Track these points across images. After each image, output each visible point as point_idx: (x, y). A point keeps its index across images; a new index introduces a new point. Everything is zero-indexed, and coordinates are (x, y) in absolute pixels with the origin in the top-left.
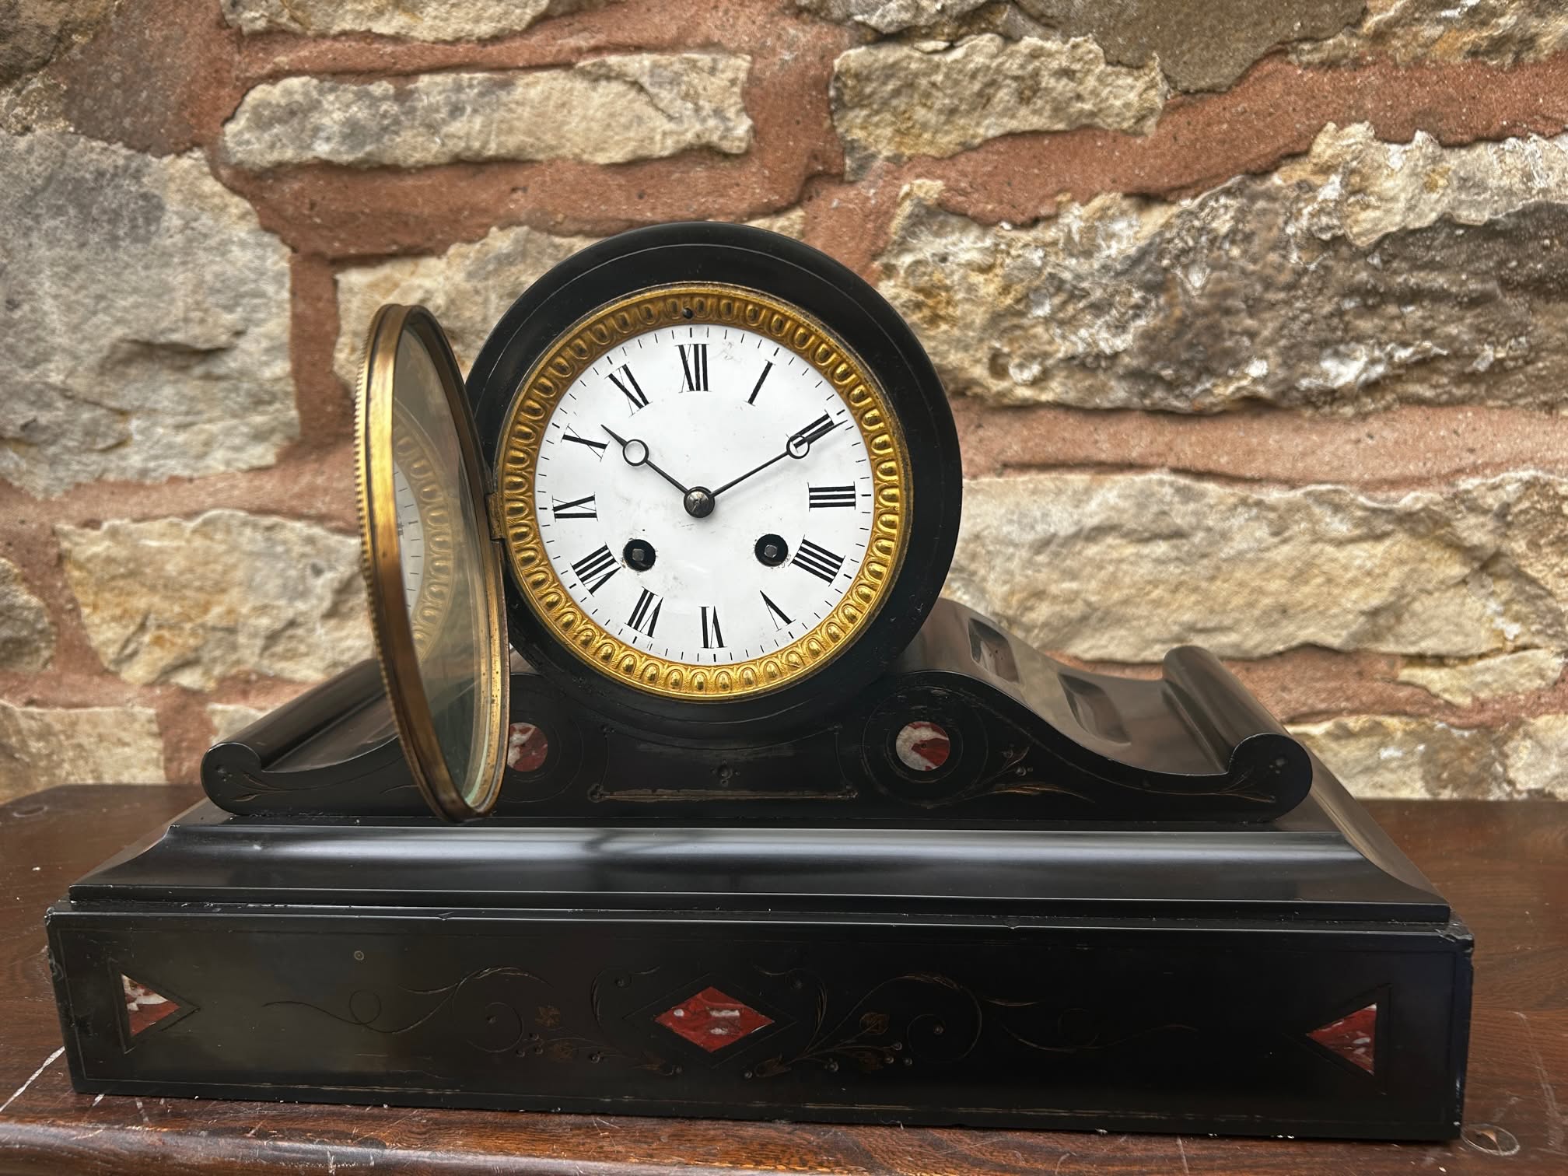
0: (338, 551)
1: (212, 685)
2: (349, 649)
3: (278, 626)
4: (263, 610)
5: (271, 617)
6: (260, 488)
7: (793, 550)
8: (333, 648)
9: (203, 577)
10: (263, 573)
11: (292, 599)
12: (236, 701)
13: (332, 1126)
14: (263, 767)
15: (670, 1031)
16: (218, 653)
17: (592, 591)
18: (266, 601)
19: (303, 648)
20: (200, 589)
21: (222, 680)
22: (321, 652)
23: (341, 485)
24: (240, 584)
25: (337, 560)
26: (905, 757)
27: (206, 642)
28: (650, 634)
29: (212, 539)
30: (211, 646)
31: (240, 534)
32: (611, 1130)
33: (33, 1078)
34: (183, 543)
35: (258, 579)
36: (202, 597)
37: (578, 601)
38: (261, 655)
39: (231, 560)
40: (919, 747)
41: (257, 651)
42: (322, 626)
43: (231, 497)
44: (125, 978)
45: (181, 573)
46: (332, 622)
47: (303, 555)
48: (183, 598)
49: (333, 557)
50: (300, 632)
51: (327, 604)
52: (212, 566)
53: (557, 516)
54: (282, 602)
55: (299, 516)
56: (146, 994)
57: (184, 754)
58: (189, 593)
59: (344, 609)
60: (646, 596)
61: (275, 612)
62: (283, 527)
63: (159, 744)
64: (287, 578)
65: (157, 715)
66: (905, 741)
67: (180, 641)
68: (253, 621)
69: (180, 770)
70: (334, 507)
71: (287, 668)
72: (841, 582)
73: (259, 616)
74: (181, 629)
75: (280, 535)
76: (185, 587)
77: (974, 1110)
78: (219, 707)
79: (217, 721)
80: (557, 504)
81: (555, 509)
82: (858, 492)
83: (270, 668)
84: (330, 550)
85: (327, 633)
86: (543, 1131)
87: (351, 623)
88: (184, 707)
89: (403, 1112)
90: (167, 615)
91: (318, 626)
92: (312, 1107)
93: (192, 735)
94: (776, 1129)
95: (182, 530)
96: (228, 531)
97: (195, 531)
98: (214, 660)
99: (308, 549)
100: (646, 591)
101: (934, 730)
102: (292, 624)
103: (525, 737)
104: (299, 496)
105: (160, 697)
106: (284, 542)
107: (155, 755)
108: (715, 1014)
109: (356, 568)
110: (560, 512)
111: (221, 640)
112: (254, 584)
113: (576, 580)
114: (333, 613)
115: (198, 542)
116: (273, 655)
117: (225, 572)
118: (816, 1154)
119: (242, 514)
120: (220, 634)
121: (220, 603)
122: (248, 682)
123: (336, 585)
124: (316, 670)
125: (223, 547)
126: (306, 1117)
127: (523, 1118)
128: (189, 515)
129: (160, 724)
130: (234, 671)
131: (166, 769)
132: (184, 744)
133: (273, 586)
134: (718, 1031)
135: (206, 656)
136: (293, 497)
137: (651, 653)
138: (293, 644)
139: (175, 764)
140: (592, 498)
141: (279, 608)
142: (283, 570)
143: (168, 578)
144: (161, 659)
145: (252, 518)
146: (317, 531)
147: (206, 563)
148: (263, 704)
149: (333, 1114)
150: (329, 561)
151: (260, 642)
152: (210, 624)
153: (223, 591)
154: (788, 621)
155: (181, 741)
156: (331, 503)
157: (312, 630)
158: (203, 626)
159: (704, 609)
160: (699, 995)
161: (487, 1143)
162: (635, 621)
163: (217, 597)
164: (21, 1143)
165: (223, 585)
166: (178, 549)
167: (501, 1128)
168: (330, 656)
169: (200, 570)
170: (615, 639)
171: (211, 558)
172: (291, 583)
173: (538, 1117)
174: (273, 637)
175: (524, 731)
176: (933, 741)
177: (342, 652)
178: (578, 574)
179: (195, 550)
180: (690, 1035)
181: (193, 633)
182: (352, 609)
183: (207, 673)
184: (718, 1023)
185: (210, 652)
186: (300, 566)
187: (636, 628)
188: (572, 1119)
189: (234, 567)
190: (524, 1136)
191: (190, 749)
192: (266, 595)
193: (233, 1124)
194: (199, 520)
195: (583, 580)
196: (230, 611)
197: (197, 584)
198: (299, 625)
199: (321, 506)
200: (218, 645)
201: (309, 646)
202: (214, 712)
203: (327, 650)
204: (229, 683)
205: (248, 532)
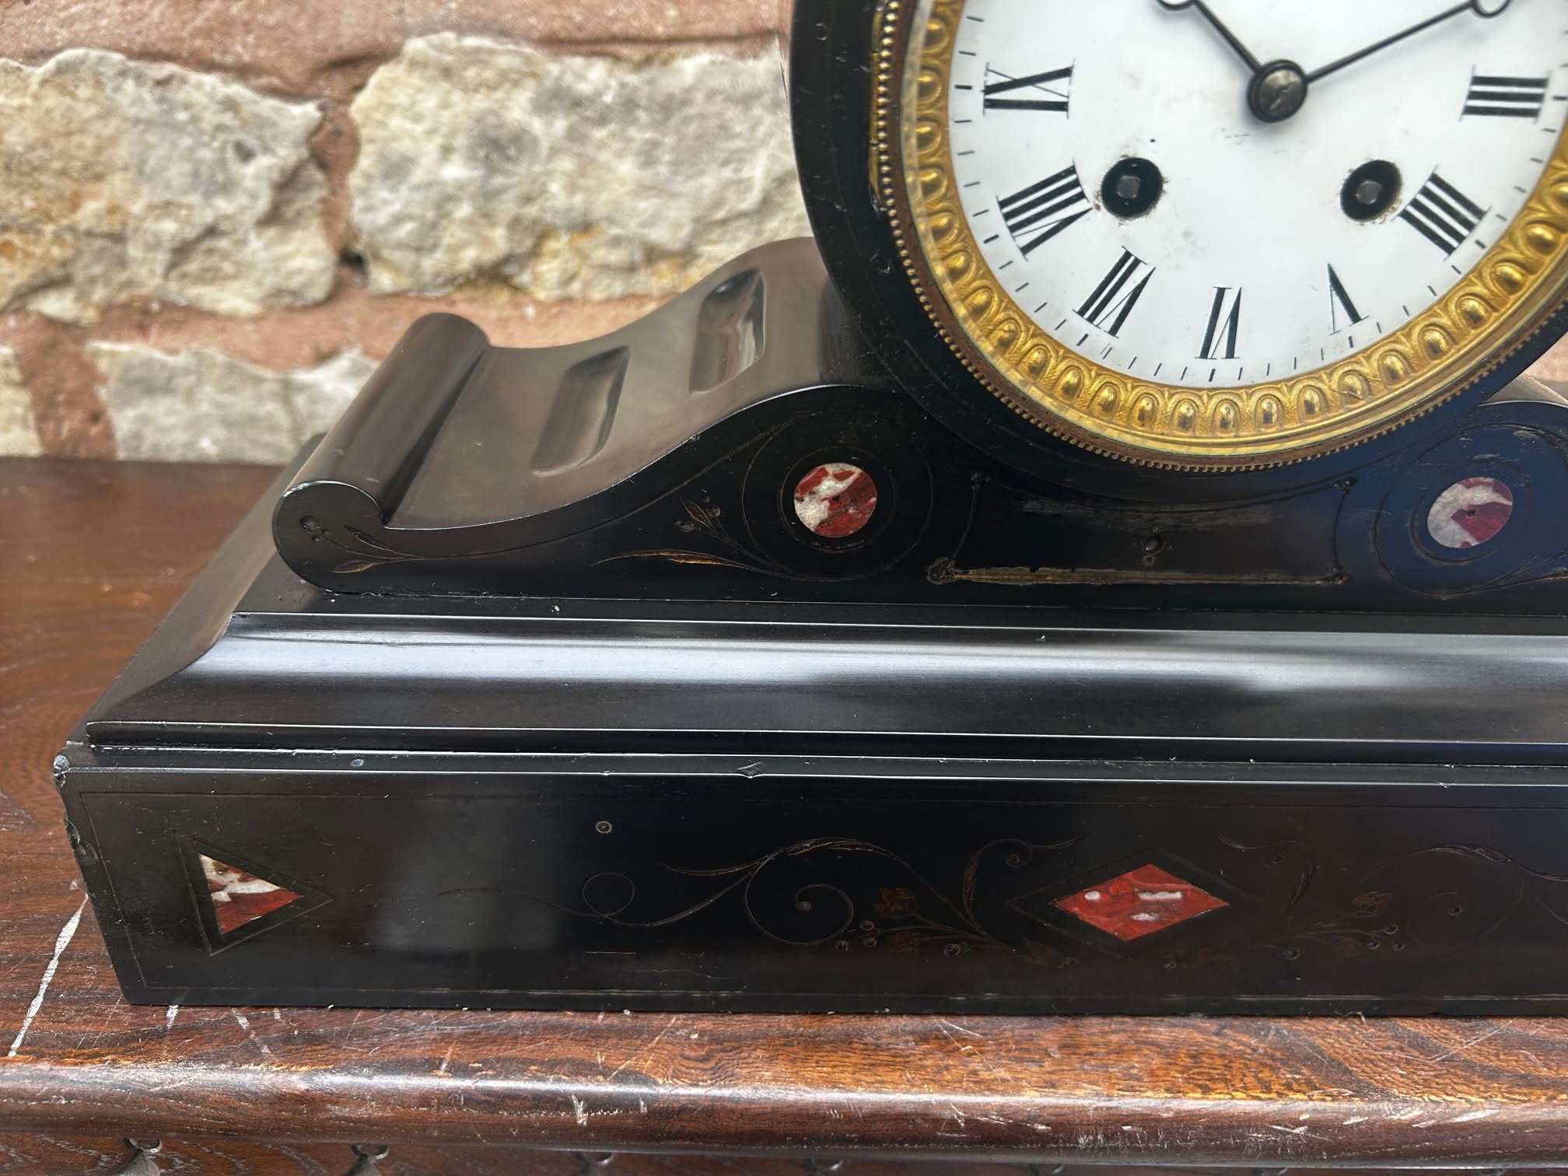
0: (274, 124)
1: (90, 315)
2: (300, 271)
3: (190, 233)
4: (166, 208)
5: (177, 219)
6: (143, 16)
7: (1408, 192)
8: (276, 270)
9: (64, 154)
10: (161, 152)
11: (208, 195)
12: (129, 339)
13: (560, 1051)
14: (385, 523)
15: (1074, 918)
16: (97, 270)
17: (1026, 250)
18: (168, 196)
19: (228, 267)
20: (63, 173)
21: (106, 309)
22: (257, 274)
23: (271, 20)
24: (125, 168)
25: (274, 138)
26: (1438, 528)
27: (79, 253)
28: (1114, 331)
29: (72, 95)
30: (86, 258)
31: (117, 89)
32: (974, 1042)
33: (48, 977)
34: (28, 101)
35: (152, 162)
36: (67, 186)
37: (994, 268)
38: (166, 276)
39: (109, 129)
40: (1465, 516)
41: (160, 270)
42: (259, 236)
43: (95, 28)
44: (204, 858)
45: (31, 148)
46: (272, 232)
47: (220, 128)
48: (38, 187)
49: (268, 133)
50: (223, 243)
51: (263, 204)
52: (77, 139)
53: (990, 104)
54: (194, 199)
55: (210, 67)
56: (243, 880)
57: (62, 411)
58: (45, 178)
59: (289, 212)
60: (1127, 263)
61: (184, 212)
62: (184, 81)
63: (25, 397)
64: (199, 162)
65: (17, 357)
66: (1445, 506)
67: (38, 251)
68: (150, 225)
69: (58, 433)
70: (262, 53)
71: (209, 296)
72: (1467, 254)
73: (158, 218)
74: (39, 233)
75: (181, 95)
76: (36, 169)
77: (1463, 998)
78: (106, 346)
79: (103, 365)
80: (993, 80)
81: (989, 90)
82: (1551, 91)
83: (180, 292)
84: (262, 123)
85: (266, 248)
86: (878, 1048)
87: (298, 234)
88: (54, 345)
89: (656, 1020)
90: (14, 211)
91: (252, 236)
92: (515, 1017)
93: (70, 385)
94: (1196, 1027)
95: (25, 80)
96: (98, 84)
97: (44, 82)
98: (93, 280)
99: (228, 119)
100: (1128, 255)
101: (1496, 490)
102: (212, 231)
103: (841, 486)
104: (206, 32)
105: (16, 331)
106: (187, 106)
107: (19, 411)
108: (1145, 897)
109: (304, 153)
110: (997, 97)
111: (102, 250)
112: (147, 169)
113: (1001, 227)
114: (273, 218)
115: (52, 99)
116: (184, 276)
117: (98, 149)
118: (1273, 1069)
119: (118, 57)
120: (98, 243)
121: (95, 196)
122: (146, 312)
123: (276, 176)
124: (249, 298)
125: (92, 110)
126: (513, 1037)
127: (837, 1024)
128: (35, 56)
129: (22, 370)
130: (123, 296)
131: (40, 431)
132: (61, 398)
133: (177, 173)
134: (1143, 917)
135: (80, 275)
136: (197, 33)
137: (1106, 363)
138: (212, 262)
139: (50, 426)
140: (1066, 73)
141: (190, 207)
142: (191, 150)
143: (11, 156)
144: (12, 276)
145: (132, 64)
146: (238, 90)
147: (69, 134)
148: (173, 344)
149: (551, 1028)
150: (260, 138)
151: (162, 257)
152: (83, 226)
153: (99, 178)
154: (1355, 317)
155: (56, 393)
156: (258, 46)
157: (243, 242)
158: (72, 229)
159: (1221, 292)
160: (1129, 876)
161: (808, 1074)
162: (1091, 309)
163: (90, 187)
164: (69, 1096)
165: (99, 169)
166: (21, 109)
167: (813, 1044)
168: (270, 281)
169: (59, 145)
170: (1048, 337)
171: (74, 126)
172: (205, 170)
173: (858, 1023)
174: (182, 251)
175: (840, 477)
176: (1489, 508)
177: (290, 275)
178: (1007, 217)
179: (48, 111)
180: (1100, 922)
181: (58, 239)
182: (299, 214)
183: (82, 297)
184: (1146, 907)
185: (86, 267)
186: (216, 144)
187: (1091, 319)
188: (904, 1022)
189: (114, 140)
190: (854, 1059)
191: (70, 404)
192: (168, 187)
193: (408, 1054)
194: (51, 64)
195: (1013, 229)
196: (113, 210)
197: (57, 165)
198: (223, 234)
199: (241, 49)
200: (99, 255)
201: (238, 264)
202: (98, 353)
203: (266, 271)
204: (116, 313)
205: (130, 85)
